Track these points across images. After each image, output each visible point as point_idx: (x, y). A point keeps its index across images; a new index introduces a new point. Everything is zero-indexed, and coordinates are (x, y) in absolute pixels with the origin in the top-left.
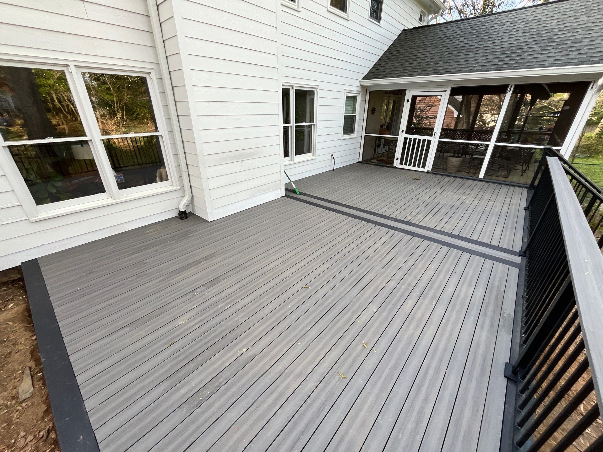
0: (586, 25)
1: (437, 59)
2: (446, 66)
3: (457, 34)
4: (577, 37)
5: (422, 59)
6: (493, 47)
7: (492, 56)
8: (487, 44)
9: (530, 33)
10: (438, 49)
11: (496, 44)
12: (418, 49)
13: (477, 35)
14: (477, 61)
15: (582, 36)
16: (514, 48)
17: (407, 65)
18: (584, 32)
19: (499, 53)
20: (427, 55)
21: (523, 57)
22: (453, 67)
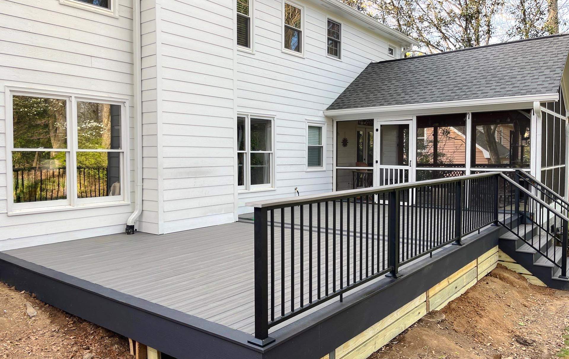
0: (521, 64)
1: (400, 91)
2: (407, 97)
3: (419, 68)
4: (513, 74)
5: (385, 90)
6: (448, 81)
7: (447, 89)
8: (444, 78)
9: (479, 70)
10: (401, 82)
11: (451, 78)
12: (383, 82)
13: (436, 71)
14: (434, 93)
15: (517, 73)
16: (465, 82)
17: (371, 96)
18: (519, 70)
19: (453, 86)
20: (391, 87)
21: (471, 89)
22: (413, 98)
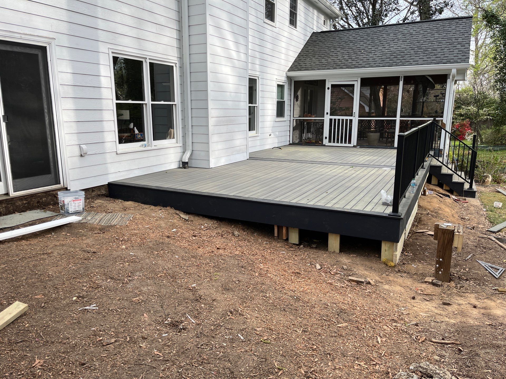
0: (438, 40)
1: (346, 57)
2: (354, 63)
3: (357, 39)
4: (434, 47)
5: (334, 56)
6: (384, 51)
7: (385, 57)
8: (380, 48)
9: (407, 42)
10: (344, 50)
11: (386, 48)
12: (329, 49)
13: (372, 41)
14: (376, 60)
16: (398, 52)
17: (323, 61)
18: (438, 44)
19: (389, 55)
20: (338, 54)
21: (404, 58)
22: (360, 63)
